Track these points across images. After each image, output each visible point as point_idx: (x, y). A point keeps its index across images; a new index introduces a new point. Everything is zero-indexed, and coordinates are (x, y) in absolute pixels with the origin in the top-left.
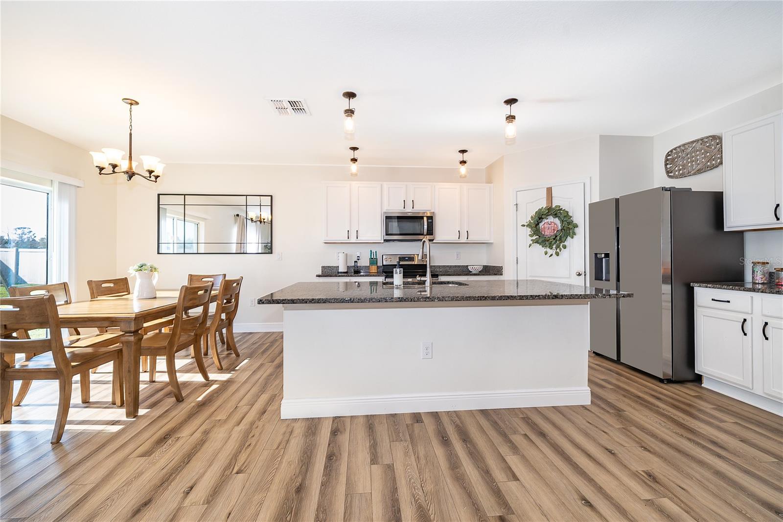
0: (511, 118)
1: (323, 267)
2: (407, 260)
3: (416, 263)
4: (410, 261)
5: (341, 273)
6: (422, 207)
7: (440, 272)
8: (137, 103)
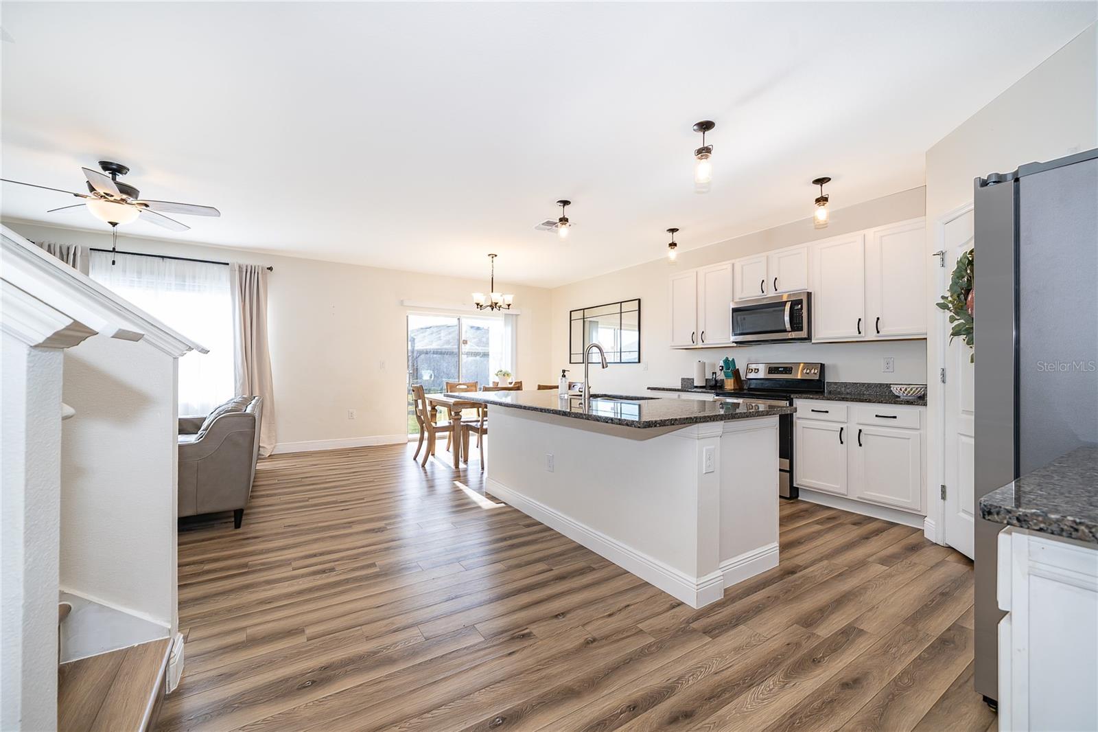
0: (704, 151)
1: (683, 379)
2: (781, 372)
3: (799, 377)
4: (786, 373)
5: (696, 387)
6: (789, 286)
7: (848, 393)
8: (496, 256)
